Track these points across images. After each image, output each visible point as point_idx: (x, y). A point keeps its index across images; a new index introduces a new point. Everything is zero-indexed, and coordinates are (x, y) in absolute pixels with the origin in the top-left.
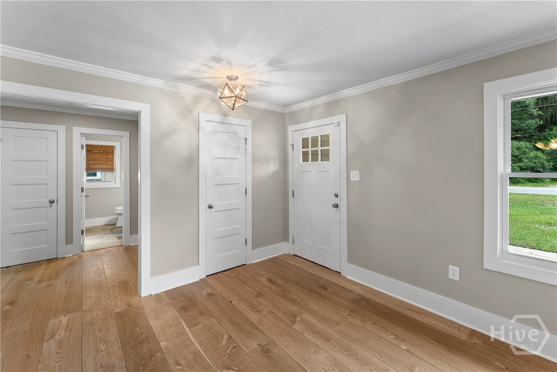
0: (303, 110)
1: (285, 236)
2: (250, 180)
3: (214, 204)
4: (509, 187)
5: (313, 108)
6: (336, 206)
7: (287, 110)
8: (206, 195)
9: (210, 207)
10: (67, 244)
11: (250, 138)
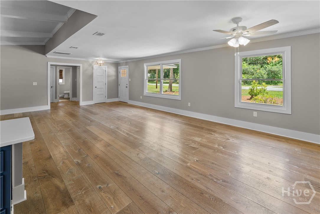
0: (121, 63)
1: (118, 97)
2: (107, 81)
3: (97, 87)
4: (147, 83)
5: (123, 63)
6: (127, 87)
7: (118, 62)
8: (95, 84)
9: (96, 87)
10: (55, 99)
11: (107, 70)
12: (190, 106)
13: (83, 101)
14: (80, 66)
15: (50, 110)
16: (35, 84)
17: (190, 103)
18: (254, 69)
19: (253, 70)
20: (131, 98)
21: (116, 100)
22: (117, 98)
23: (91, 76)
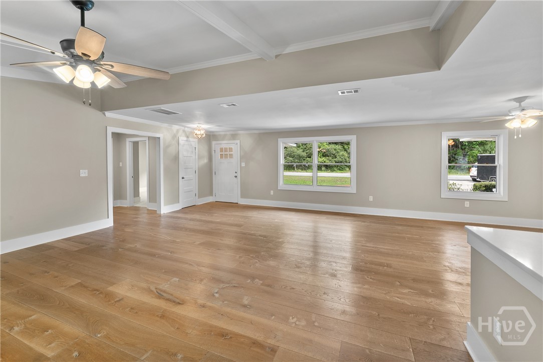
1: (211, 194)
2: (197, 166)
5: (226, 135)
6: (236, 177)
7: (211, 134)
8: (182, 172)
9: (183, 178)
11: (197, 147)
12: (372, 200)
13: (165, 205)
14: (159, 138)
15: (112, 229)
16: (84, 173)
17: (372, 197)
18: (335, 150)
19: (334, 152)
20: (244, 195)
21: (210, 199)
22: (211, 197)
23: (176, 158)
